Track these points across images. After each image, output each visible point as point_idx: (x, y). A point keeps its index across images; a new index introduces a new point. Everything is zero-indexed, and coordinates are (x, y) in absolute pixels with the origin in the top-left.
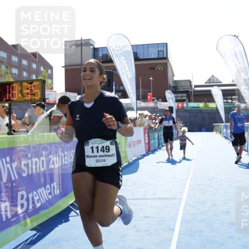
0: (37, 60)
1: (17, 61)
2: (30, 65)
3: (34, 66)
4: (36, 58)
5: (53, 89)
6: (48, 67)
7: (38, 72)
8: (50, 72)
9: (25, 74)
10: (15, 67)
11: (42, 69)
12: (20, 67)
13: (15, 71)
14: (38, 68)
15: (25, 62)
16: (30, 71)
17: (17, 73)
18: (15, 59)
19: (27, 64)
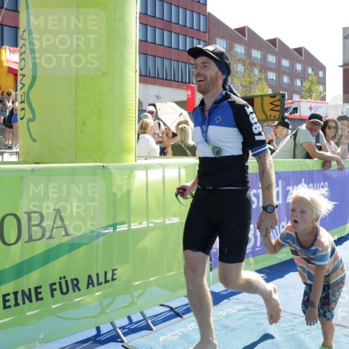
0: (303, 58)
1: (275, 61)
2: (292, 66)
3: (299, 67)
4: (301, 56)
5: (325, 100)
6: (319, 67)
7: (304, 76)
8: (321, 74)
9: (286, 79)
10: (272, 70)
11: (310, 71)
12: (278, 69)
13: (272, 76)
14: (304, 69)
15: (285, 63)
16: (293, 75)
17: (274, 79)
18: (272, 59)
19: (288, 66)
